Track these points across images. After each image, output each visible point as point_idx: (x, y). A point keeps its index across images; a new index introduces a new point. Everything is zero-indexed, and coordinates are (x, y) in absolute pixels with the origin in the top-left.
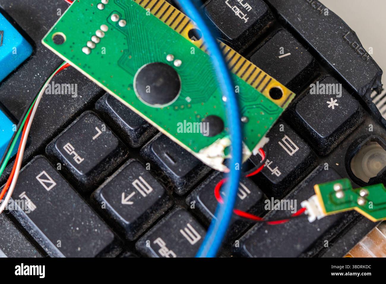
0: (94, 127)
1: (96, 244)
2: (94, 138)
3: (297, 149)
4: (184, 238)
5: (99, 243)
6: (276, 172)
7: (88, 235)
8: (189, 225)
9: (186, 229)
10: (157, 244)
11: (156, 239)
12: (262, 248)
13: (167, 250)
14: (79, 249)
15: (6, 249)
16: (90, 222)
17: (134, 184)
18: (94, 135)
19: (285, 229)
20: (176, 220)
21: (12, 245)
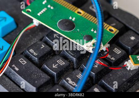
0: (41, 45)
1: (43, 80)
2: (41, 48)
3: (120, 52)
4: (78, 78)
5: (44, 80)
6: (113, 59)
7: (39, 77)
8: (80, 74)
9: (79, 75)
10: (67, 80)
11: (67, 78)
12: (109, 80)
13: (71, 81)
14: (36, 82)
15: (6, 87)
16: (40, 74)
17: (57, 61)
18: (41, 47)
19: (118, 74)
20: (75, 72)
21: (8, 86)
